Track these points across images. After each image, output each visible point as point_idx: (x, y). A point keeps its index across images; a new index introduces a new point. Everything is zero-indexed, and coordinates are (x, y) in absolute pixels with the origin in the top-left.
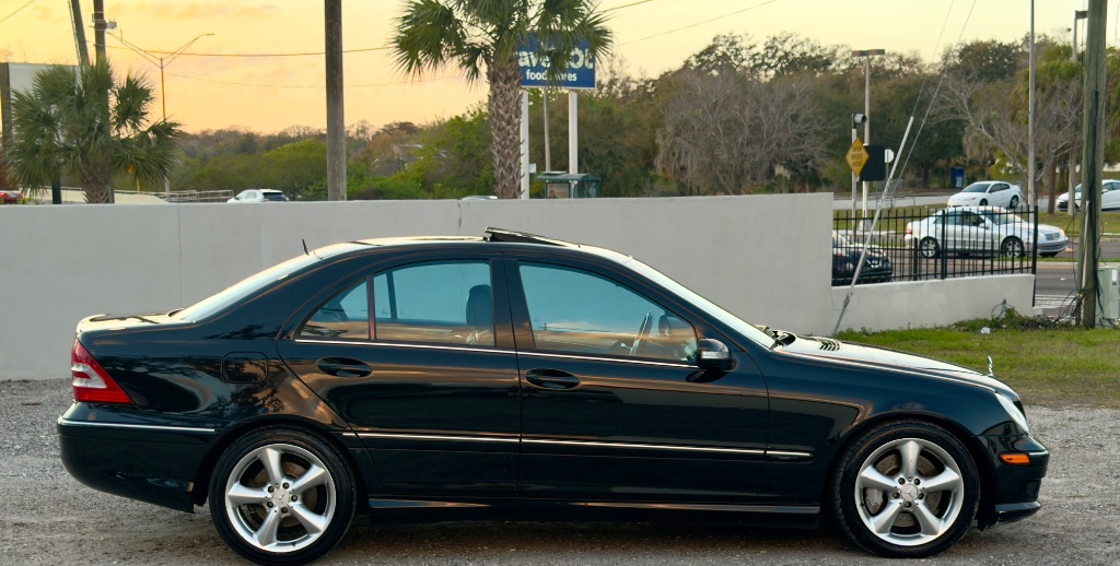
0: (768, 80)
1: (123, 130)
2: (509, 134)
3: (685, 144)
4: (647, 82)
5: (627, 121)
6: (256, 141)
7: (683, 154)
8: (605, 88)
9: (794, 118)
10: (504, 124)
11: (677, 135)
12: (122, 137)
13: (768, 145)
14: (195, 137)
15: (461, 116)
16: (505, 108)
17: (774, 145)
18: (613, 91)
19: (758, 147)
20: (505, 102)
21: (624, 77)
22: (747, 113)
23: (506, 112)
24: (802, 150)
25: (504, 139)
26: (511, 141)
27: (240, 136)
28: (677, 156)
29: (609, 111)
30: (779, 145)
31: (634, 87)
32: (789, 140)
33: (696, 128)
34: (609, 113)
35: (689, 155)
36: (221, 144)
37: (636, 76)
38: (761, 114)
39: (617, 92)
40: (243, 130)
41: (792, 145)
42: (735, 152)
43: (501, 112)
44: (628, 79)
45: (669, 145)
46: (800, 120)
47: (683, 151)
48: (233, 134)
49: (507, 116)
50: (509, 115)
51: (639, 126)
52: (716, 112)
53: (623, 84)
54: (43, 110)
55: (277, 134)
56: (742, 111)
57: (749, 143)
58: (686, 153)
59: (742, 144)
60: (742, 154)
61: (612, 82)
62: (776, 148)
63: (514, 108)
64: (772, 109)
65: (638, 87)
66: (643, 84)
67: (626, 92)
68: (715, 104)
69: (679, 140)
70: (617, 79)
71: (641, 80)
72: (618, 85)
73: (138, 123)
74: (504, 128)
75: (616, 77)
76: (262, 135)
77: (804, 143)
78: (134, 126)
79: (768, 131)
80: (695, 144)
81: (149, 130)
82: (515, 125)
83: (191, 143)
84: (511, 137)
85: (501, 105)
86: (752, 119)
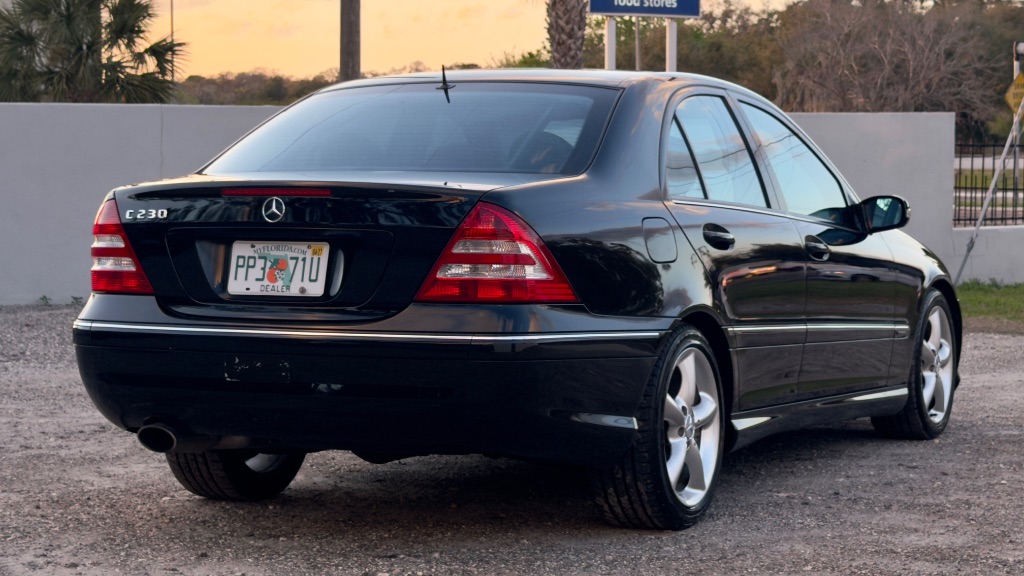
0: (924, 12)
1: (115, 50)
2: (570, 49)
3: (810, 84)
4: (771, 15)
5: (741, 58)
6: (285, 86)
7: (807, 97)
8: (718, 22)
9: (949, 55)
10: (564, 37)
11: (801, 73)
12: (114, 60)
13: (913, 87)
14: (211, 82)
15: (535, 52)
16: (565, 18)
17: (922, 87)
18: (728, 25)
19: (902, 87)
20: (566, 11)
21: (741, 7)
22: (889, 47)
23: (567, 23)
24: (958, 93)
25: (565, 55)
26: (573, 58)
27: (266, 81)
28: (798, 99)
29: (718, 47)
30: (928, 87)
31: (754, 20)
32: (941, 80)
33: (824, 64)
34: (718, 50)
35: (815, 99)
36: (243, 90)
37: (757, 7)
38: (907, 48)
39: (733, 28)
40: (269, 73)
41: (946, 87)
42: (873, 95)
43: (562, 23)
44: (747, 11)
45: (789, 85)
46: (956, 56)
47: (807, 93)
48: (258, 78)
49: (568, 28)
50: (570, 26)
51: (755, 65)
52: (849, 45)
53: (740, 17)
54: (23, 26)
55: (311, 79)
56: (882, 45)
57: (889, 85)
58: (811, 96)
59: (881, 84)
60: (882, 96)
61: (727, 14)
62: (925, 91)
63: (577, 19)
64: (921, 42)
65: (760, 21)
66: (765, 16)
67: (744, 27)
68: (848, 36)
69: (802, 80)
70: (732, 11)
71: (764, 12)
72: (734, 17)
73: (134, 42)
74: (564, 43)
75: (732, 8)
76: (293, 79)
77: (960, 85)
78: (128, 46)
79: (914, 69)
80: (820, 84)
81: (146, 51)
82: (578, 39)
83: (206, 89)
84: (572, 53)
85: (561, 14)
86: (894, 54)
